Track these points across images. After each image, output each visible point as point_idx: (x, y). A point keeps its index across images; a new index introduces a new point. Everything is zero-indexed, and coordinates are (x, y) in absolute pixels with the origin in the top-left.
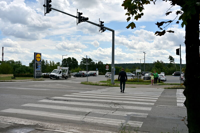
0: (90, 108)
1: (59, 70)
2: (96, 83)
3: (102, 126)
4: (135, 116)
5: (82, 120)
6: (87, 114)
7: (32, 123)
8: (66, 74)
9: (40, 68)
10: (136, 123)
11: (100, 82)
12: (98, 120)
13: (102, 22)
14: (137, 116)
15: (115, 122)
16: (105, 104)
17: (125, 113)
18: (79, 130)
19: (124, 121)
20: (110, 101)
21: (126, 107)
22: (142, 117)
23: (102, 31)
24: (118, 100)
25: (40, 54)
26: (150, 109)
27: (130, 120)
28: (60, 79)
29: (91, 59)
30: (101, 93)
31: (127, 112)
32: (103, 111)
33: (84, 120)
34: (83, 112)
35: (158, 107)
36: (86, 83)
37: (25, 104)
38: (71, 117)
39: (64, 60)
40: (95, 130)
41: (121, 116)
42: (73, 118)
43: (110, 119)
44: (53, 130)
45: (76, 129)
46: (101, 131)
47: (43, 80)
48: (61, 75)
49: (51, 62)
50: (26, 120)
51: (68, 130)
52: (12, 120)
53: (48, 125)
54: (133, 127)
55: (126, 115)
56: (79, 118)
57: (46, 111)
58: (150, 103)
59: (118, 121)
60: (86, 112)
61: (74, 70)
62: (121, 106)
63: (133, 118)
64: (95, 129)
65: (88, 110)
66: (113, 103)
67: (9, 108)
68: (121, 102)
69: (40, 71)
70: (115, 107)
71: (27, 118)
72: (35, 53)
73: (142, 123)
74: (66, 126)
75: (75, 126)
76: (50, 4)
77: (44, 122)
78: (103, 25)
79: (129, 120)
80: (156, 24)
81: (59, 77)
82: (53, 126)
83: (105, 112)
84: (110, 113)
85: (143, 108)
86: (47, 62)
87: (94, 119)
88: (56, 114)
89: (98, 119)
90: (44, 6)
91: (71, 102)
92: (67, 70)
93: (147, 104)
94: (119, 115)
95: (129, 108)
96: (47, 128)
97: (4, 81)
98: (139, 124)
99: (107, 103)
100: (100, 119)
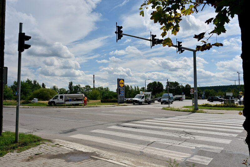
0: (156, 137)
1: (142, 95)
2: (178, 108)
3: (160, 160)
4: (205, 150)
5: (141, 151)
6: (149, 144)
7: (90, 150)
8: (150, 99)
9: (123, 94)
10: (203, 159)
11: (183, 107)
12: (159, 152)
13: (179, 43)
14: (208, 150)
15: (178, 156)
16: (174, 133)
17: (194, 146)
18: (133, 162)
19: (188, 155)
20: (182, 130)
21: (198, 137)
22: (213, 151)
23: (180, 52)
24: (192, 129)
25: (123, 80)
26: (228, 142)
27: (198, 154)
28: (143, 104)
29: (177, 83)
30: (178, 120)
31: (197, 144)
32: (169, 141)
33: (143, 151)
34: (146, 141)
35: (241, 140)
36: (167, 108)
37: (94, 130)
38: (131, 146)
39: (150, 85)
40: (150, 164)
41: (188, 148)
42: (133, 147)
43: (173, 151)
44: (107, 159)
45: (130, 160)
46: (157, 165)
47: (126, 106)
48: (143, 100)
49: (135, 88)
50: (87, 147)
51: (121, 161)
52: (74, 146)
53: (104, 154)
54: (198, 164)
55: (195, 148)
56: (138, 148)
57: (110, 139)
58: (232, 134)
59: (181, 155)
60: (149, 142)
61: (159, 95)
62: (193, 136)
63: (201, 153)
64: (151, 162)
65: (152, 140)
66: (185, 132)
67: (78, 134)
68: (195, 131)
69: (123, 97)
70: (185, 137)
71: (89, 145)
72: (118, 79)
73: (212, 159)
74: (121, 157)
75: (130, 157)
76: (121, 30)
77: (103, 150)
78: (181, 45)
79: (196, 155)
80: (194, 37)
81: (141, 102)
82: (109, 155)
83: (170, 142)
84: (176, 144)
85: (219, 141)
86: (131, 87)
87: (155, 150)
88: (117, 142)
89: (159, 150)
90: (116, 32)
91: (139, 129)
92: (150, 95)
93: (228, 135)
94: (186, 147)
95: (202, 140)
96: (101, 157)
97: (91, 107)
98: (207, 161)
99: (177, 132)
100: (161, 151)
